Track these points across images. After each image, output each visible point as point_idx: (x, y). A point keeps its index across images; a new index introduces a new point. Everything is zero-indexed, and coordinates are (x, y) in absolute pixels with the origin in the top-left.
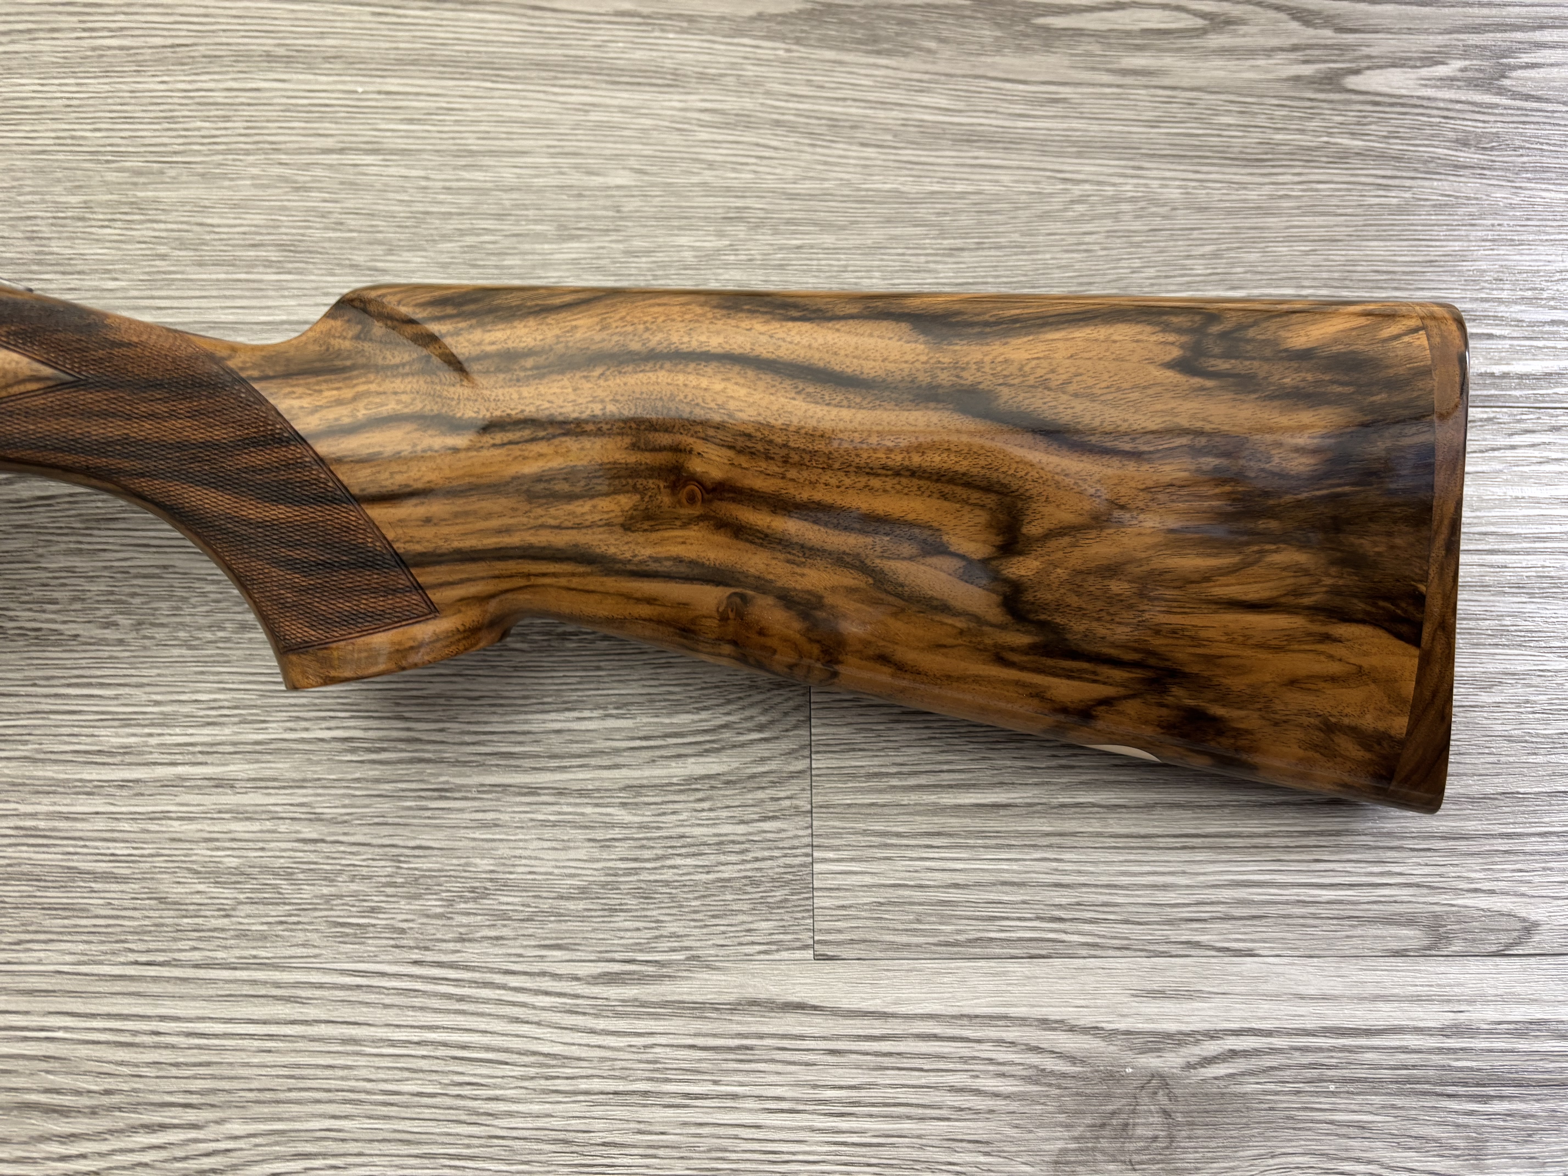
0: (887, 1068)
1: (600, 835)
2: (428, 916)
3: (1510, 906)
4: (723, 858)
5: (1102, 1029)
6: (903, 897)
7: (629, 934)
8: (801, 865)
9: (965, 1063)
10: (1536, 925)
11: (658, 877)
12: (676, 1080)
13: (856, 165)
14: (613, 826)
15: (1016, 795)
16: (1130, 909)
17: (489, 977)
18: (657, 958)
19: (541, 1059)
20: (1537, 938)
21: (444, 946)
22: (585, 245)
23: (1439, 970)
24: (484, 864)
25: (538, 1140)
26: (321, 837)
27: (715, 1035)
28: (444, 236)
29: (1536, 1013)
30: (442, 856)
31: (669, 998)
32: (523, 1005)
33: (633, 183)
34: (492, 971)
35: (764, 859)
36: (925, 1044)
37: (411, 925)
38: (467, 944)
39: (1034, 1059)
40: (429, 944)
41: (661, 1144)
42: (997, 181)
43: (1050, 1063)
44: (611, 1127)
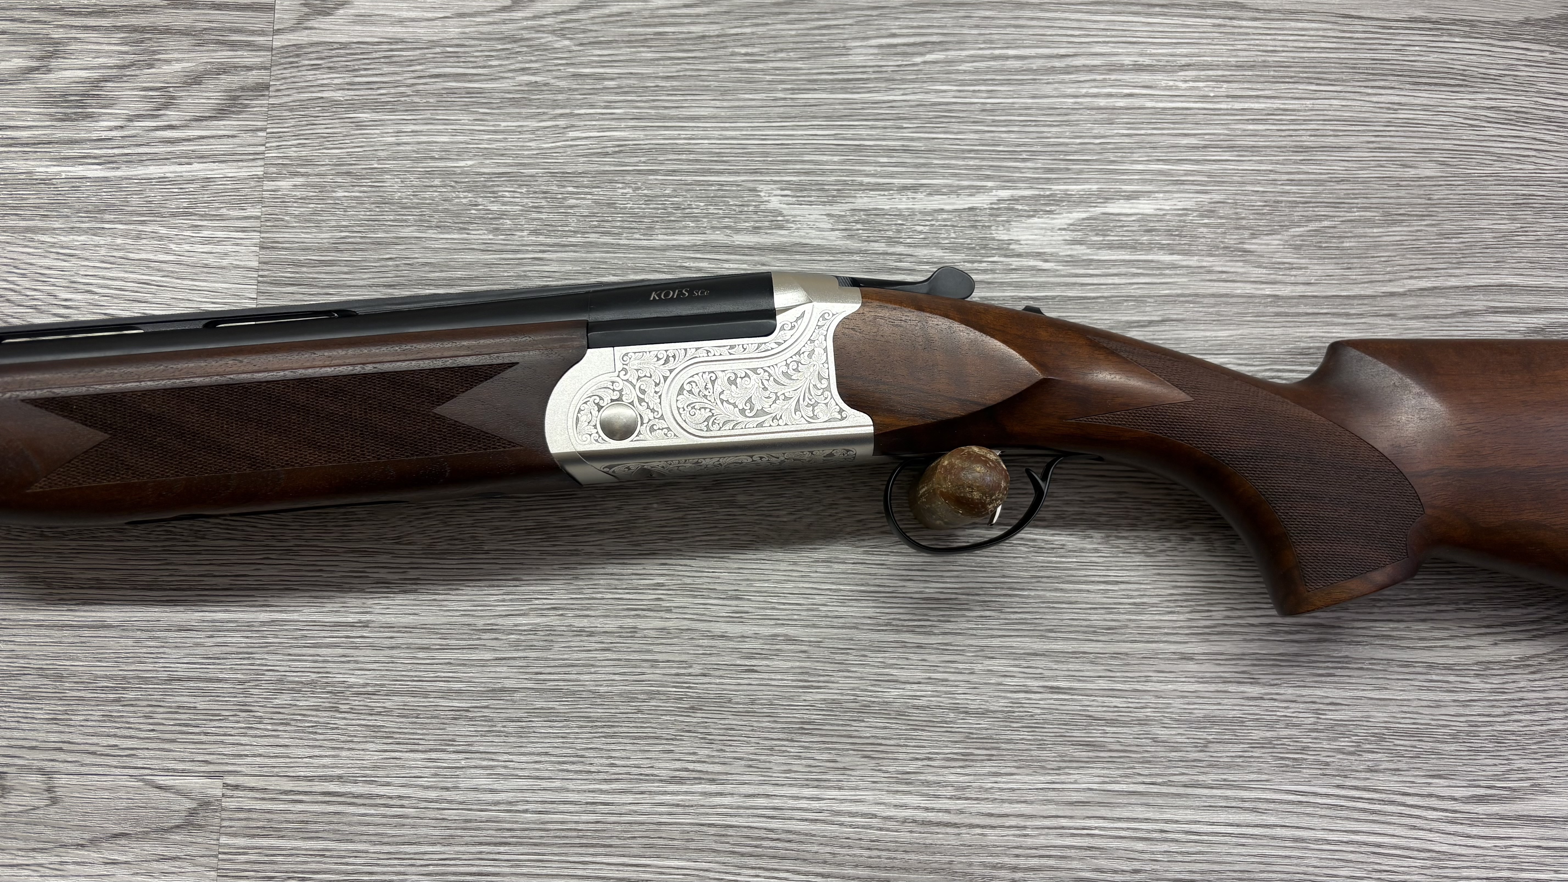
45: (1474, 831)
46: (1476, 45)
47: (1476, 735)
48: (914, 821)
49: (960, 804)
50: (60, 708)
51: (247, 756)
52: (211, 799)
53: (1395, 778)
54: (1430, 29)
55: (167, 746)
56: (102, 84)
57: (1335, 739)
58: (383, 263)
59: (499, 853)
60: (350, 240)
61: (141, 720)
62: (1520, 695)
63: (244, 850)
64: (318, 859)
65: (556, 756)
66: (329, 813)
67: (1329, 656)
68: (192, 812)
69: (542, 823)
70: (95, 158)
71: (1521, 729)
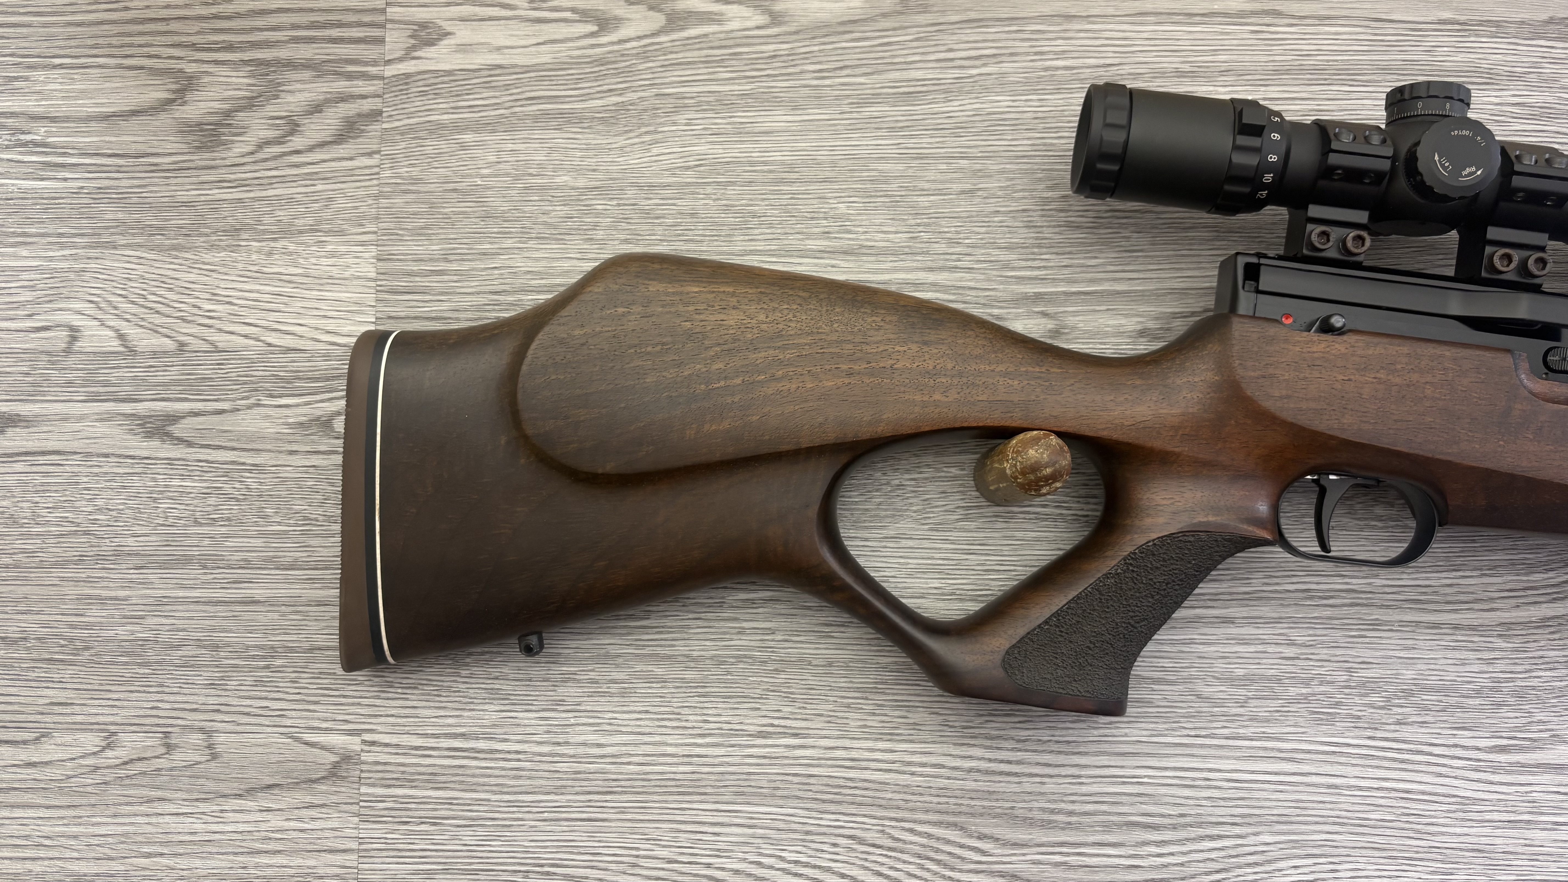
45: (1497, 778)
46: (1501, 44)
47: (1498, 690)
48: (979, 771)
49: (1020, 755)
50: (217, 675)
51: (381, 716)
52: (352, 754)
53: (1423, 730)
54: (1459, 30)
55: (312, 707)
56: (234, 114)
57: (1366, 695)
58: (490, 272)
59: (606, 801)
60: (459, 251)
61: (289, 685)
62: (1541, 653)
63: (382, 799)
64: (446, 806)
65: (655, 713)
66: (455, 766)
67: (1360, 619)
68: (336, 765)
69: (644, 774)
70: (229, 181)
71: (1541, 684)
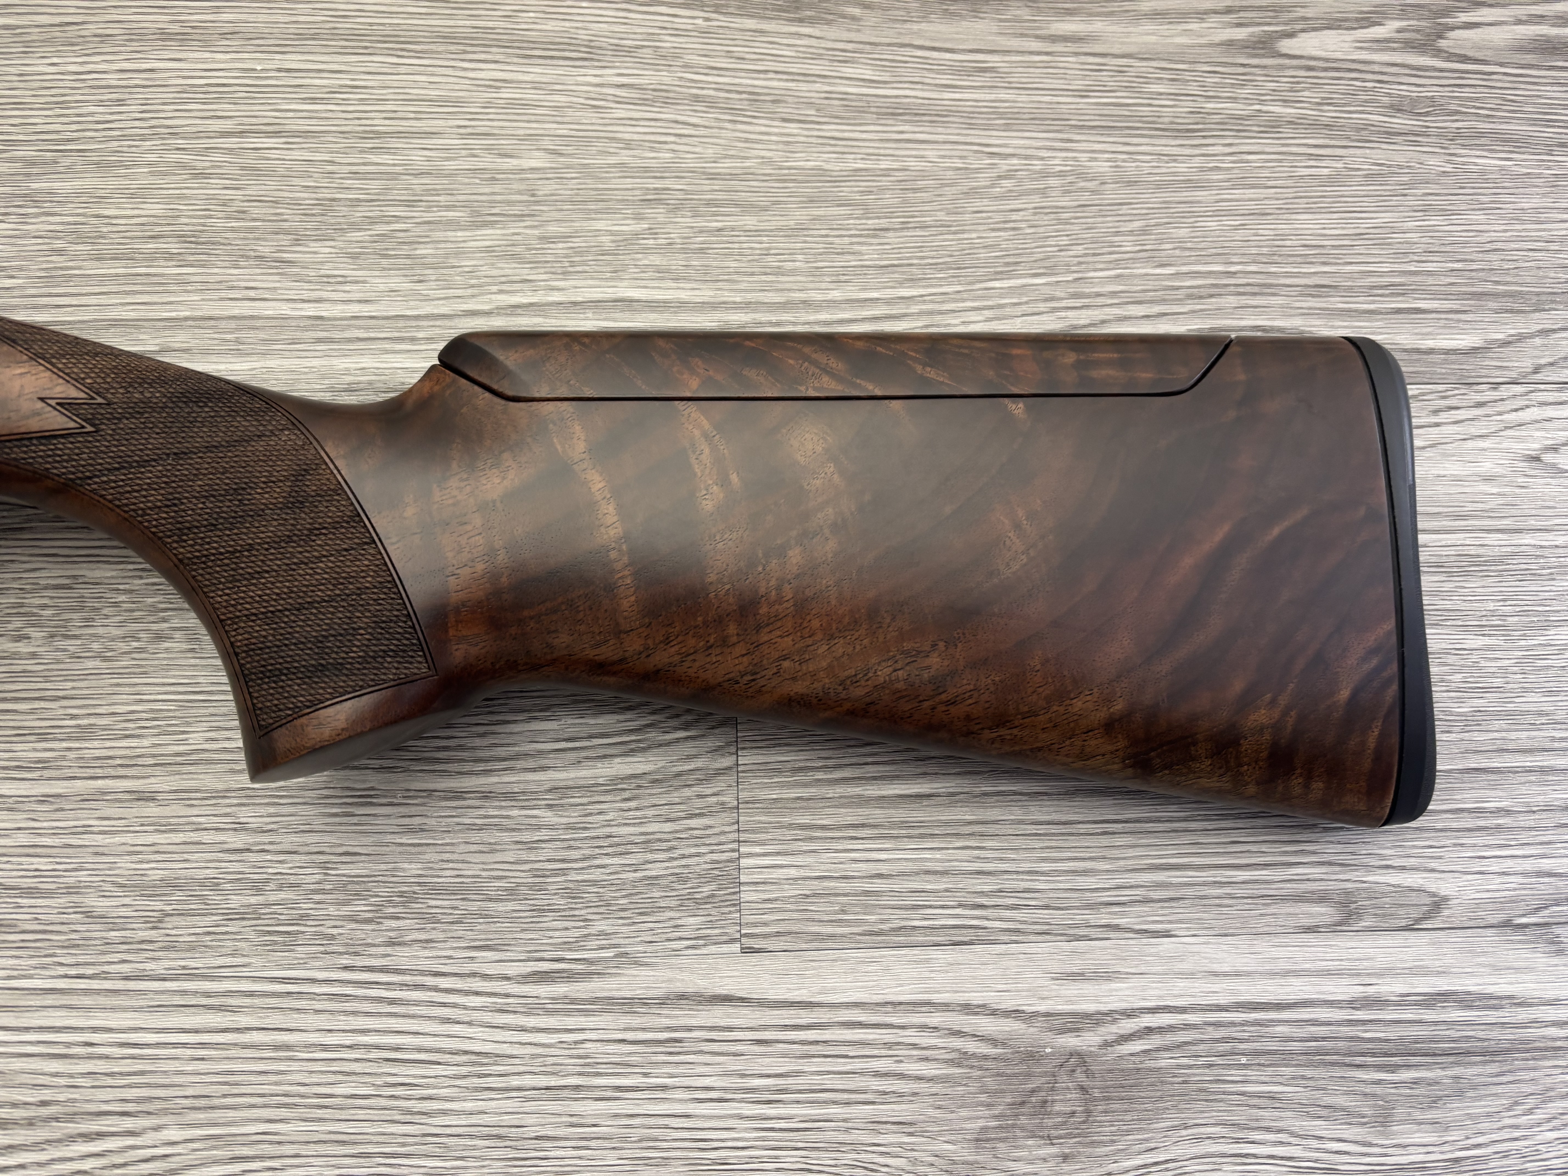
0: (813, 1056)
1: (526, 837)
2: (357, 921)
3: (1421, 881)
4: (650, 856)
5: (1023, 1012)
6: (828, 888)
7: (557, 934)
8: (728, 861)
9: (890, 1049)
10: (1445, 899)
11: (586, 877)
12: (607, 1074)
13: (778, 142)
14: (539, 828)
15: (939, 785)
16: (1051, 895)
17: (420, 979)
18: (585, 956)
19: (473, 1058)
20: (1446, 912)
21: (373, 950)
22: (499, 232)
23: (1349, 944)
24: (414, 868)
25: (471, 1136)
26: (247, 847)
27: (644, 1029)
28: (353, 224)
29: (1443, 985)
30: (369, 862)
31: (598, 995)
32: (455, 1006)
33: (548, 165)
34: (422, 973)
35: (690, 856)
36: (850, 1031)
37: (340, 931)
38: (397, 948)
39: (957, 1043)
40: (359, 949)
41: (593, 1136)
42: (922, 157)
43: (972, 1046)
44: (543, 1121)
